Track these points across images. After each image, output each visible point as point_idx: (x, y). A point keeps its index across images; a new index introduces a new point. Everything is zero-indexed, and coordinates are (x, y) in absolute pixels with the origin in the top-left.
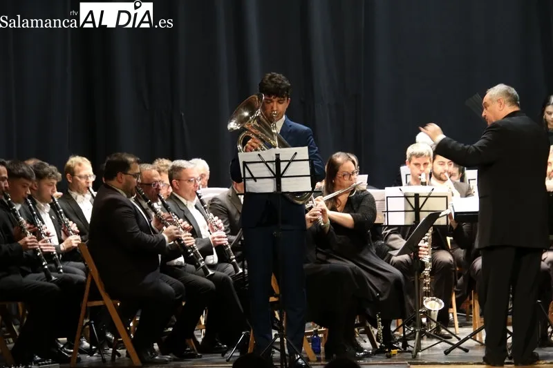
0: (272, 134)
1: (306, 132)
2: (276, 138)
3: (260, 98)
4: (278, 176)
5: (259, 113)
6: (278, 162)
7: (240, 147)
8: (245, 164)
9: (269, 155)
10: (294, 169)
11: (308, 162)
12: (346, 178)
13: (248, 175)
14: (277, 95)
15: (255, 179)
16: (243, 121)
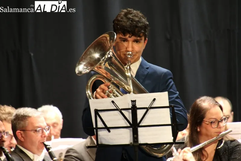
0: (126, 77)
1: (166, 74)
2: (130, 82)
3: (112, 37)
4: (135, 126)
5: (110, 53)
6: (134, 109)
7: (89, 92)
8: (97, 112)
9: (124, 101)
10: (153, 117)
11: (168, 110)
12: (214, 126)
13: (100, 124)
14: (133, 34)
15: (108, 129)
16: (93, 63)
